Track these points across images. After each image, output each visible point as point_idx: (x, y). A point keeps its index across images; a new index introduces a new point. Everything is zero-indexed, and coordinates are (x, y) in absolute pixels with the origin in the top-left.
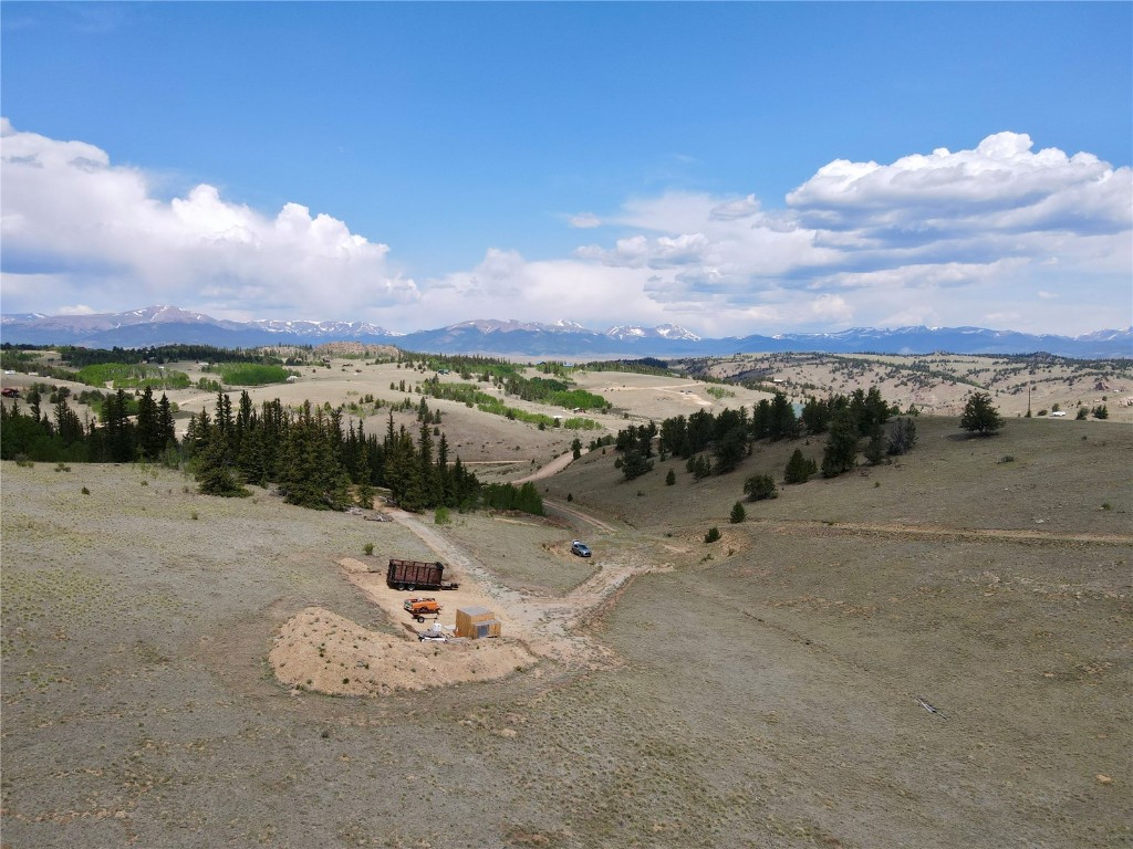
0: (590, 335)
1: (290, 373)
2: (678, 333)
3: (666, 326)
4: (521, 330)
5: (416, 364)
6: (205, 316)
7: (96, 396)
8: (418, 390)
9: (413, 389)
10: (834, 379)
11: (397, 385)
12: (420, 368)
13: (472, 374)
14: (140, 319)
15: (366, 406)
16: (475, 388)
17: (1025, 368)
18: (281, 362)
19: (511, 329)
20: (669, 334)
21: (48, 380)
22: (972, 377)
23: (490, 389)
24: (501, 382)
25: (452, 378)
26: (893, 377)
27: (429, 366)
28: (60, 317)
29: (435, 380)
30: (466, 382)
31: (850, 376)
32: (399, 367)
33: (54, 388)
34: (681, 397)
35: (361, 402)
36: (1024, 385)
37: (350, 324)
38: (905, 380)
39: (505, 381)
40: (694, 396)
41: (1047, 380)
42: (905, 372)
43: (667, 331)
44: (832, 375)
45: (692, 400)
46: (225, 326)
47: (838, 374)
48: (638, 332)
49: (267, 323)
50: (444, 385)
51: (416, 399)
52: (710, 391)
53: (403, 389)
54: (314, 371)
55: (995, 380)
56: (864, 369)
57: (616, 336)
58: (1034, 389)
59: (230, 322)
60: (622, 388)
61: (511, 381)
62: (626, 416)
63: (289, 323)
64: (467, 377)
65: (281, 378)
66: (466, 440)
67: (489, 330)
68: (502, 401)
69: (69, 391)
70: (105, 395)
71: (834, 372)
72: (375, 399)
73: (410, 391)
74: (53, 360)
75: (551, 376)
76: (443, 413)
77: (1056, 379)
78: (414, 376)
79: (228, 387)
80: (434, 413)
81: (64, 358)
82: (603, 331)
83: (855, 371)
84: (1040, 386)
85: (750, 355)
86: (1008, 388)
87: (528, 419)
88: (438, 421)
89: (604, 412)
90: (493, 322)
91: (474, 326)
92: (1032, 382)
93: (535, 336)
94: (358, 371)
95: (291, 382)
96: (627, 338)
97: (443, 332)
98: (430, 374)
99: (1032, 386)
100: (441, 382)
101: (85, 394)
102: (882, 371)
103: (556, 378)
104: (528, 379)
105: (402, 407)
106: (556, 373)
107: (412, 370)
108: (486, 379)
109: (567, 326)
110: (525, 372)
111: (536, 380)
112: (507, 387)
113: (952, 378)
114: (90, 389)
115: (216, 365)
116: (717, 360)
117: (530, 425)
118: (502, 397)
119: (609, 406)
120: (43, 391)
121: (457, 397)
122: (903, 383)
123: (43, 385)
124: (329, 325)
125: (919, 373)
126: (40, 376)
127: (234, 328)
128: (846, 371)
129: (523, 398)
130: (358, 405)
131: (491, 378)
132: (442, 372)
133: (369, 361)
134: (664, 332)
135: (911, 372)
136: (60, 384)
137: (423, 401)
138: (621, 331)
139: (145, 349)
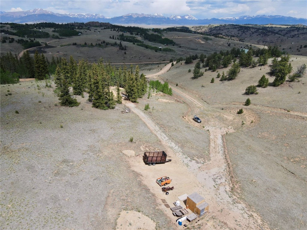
0: (165, 18)
1: (79, 32)
2: (191, 17)
3: (187, 15)
4: (145, 17)
5: (116, 29)
6: (51, 12)
7: (22, 40)
8: (118, 39)
9: (117, 38)
10: (239, 33)
11: (112, 37)
12: (118, 31)
13: (133, 33)
14: (32, 13)
15: (103, 44)
16: (135, 37)
17: (296, 30)
18: (76, 28)
19: (142, 16)
20: (188, 18)
21: (7, 35)
22: (280, 32)
23: (139, 38)
24: (142, 35)
25: (127, 34)
26: (257, 32)
27: (120, 30)
28: (9, 12)
29: (123, 34)
30: (131, 35)
31: (244, 32)
32: (111, 30)
33: (10, 38)
34: (196, 40)
35: (102, 43)
36: (295, 35)
37: (94, 15)
38: (260, 33)
39: (143, 35)
40: (200, 40)
41: (302, 34)
42: (260, 31)
43: (188, 17)
44: (238, 32)
45: (199, 41)
46: (57, 15)
47: (240, 32)
48: (179, 17)
49: (69, 14)
50: (125, 37)
51: (118, 42)
52: (204, 38)
53: (113, 38)
54: (86, 32)
55: (287, 33)
56: (248, 30)
57: (173, 18)
58: (298, 36)
59: (59, 14)
60: (178, 37)
61: (145, 35)
62: (180, 47)
63: (76, 14)
64: (132, 34)
65: (76, 34)
66: (134, 56)
67: (136, 16)
68: (143, 42)
69: (14, 39)
70: (25, 40)
71: (239, 31)
72: (106, 42)
73: (116, 39)
74: (8, 28)
75: (156, 33)
76: (127, 47)
77: (305, 33)
78: (116, 33)
79: (61, 37)
80: (124, 46)
81: (11, 27)
82: (169, 17)
83: (245, 30)
84: (300, 36)
85: (213, 25)
86: (290, 36)
87: (152, 48)
88: (125, 50)
89: (173, 45)
90: (136, 14)
91: (131, 16)
92: (298, 34)
93: (149, 19)
94: (99, 32)
95: (80, 35)
96: (176, 19)
97: (122, 17)
98: (121, 33)
99: (298, 35)
100: (124, 35)
101: (19, 40)
102: (253, 30)
103: (158, 34)
104: (150, 34)
105: (114, 45)
106: (158, 32)
107: (115, 31)
108: (137, 34)
109: (158, 15)
110: (149, 32)
111: (152, 34)
112: (144, 37)
113: (274, 33)
114: (20, 38)
115: (57, 30)
116: (203, 27)
117: (153, 50)
118: (143, 40)
119: (175, 43)
120: (6, 39)
121: (130, 41)
122: (260, 35)
123: (6, 37)
124: (88, 15)
125: (264, 31)
126: (5, 34)
127: (60, 16)
128: (242, 30)
129: (149, 41)
130: (101, 44)
131: (139, 34)
132: (124, 32)
133: (102, 28)
134: (187, 17)
135: (262, 31)
136: (11, 37)
137: (120, 43)
138: (174, 17)
139: (35, 24)
